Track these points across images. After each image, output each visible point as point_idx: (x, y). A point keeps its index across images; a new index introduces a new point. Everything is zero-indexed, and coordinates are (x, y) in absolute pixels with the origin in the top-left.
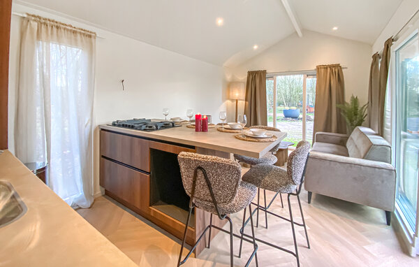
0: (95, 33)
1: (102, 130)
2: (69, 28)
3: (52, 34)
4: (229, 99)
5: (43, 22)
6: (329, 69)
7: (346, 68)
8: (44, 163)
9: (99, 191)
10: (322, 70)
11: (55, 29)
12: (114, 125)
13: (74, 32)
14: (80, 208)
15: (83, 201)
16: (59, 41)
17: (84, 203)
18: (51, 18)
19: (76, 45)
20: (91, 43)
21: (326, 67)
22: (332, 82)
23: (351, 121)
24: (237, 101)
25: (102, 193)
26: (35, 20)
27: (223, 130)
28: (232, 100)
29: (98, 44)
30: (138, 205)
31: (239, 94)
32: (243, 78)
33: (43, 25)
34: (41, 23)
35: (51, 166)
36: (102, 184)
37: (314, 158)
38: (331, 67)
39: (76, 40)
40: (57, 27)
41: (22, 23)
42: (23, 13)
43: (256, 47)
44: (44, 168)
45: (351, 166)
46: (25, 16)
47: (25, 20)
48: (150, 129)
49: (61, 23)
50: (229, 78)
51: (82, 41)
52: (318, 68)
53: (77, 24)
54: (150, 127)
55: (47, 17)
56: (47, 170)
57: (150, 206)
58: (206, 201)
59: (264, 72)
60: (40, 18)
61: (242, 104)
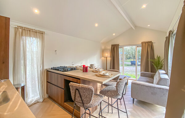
0: (44, 32)
1: (47, 71)
2: (34, 31)
3: (27, 33)
4: (103, 57)
5: (24, 29)
6: (147, 44)
7: (155, 43)
8: (24, 84)
9: (46, 96)
10: (144, 44)
11: (28, 31)
12: (52, 69)
13: (36, 32)
14: (38, 102)
15: (40, 99)
16: (30, 36)
17: (40, 100)
18: (27, 27)
19: (37, 37)
20: (43, 36)
21: (145, 43)
22: (148, 49)
23: (157, 67)
24: (107, 58)
25: (47, 96)
26: (20, 28)
27: (94, 71)
28: (105, 57)
29: (46, 37)
30: (60, 102)
31: (108, 55)
32: (109, 47)
33: (24, 30)
34: (23, 30)
35: (27, 85)
36: (47, 93)
37: (135, 84)
38: (148, 42)
39: (37, 35)
40: (29, 31)
41: (15, 30)
42: (16, 26)
43: (114, 34)
44: (24, 86)
45: (150, 88)
46: (17, 27)
47: (16, 29)
48: (65, 71)
49: (31, 29)
50: (103, 47)
51: (39, 35)
52: (142, 43)
53: (37, 29)
54: (65, 70)
55: (25, 27)
56: (25, 87)
57: (64, 102)
58: (80, 103)
59: (118, 45)
60: (22, 27)
61: (109, 59)
